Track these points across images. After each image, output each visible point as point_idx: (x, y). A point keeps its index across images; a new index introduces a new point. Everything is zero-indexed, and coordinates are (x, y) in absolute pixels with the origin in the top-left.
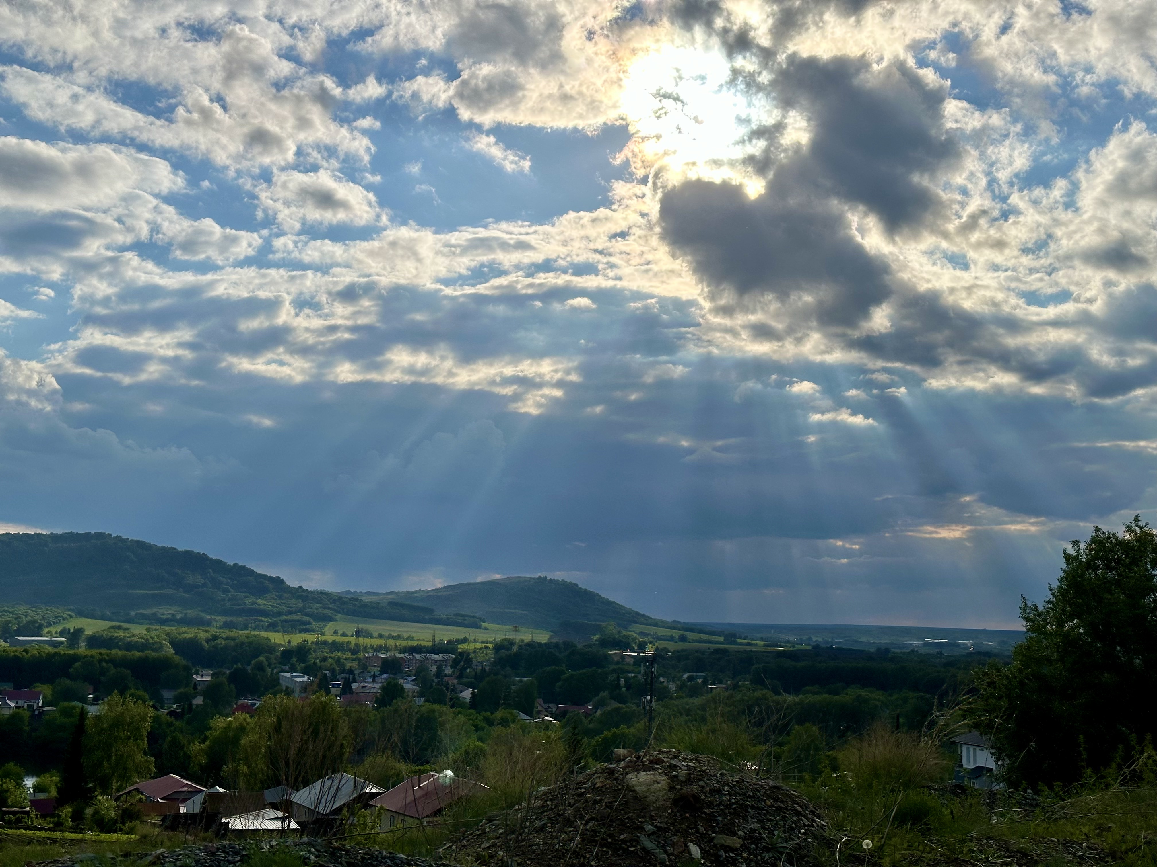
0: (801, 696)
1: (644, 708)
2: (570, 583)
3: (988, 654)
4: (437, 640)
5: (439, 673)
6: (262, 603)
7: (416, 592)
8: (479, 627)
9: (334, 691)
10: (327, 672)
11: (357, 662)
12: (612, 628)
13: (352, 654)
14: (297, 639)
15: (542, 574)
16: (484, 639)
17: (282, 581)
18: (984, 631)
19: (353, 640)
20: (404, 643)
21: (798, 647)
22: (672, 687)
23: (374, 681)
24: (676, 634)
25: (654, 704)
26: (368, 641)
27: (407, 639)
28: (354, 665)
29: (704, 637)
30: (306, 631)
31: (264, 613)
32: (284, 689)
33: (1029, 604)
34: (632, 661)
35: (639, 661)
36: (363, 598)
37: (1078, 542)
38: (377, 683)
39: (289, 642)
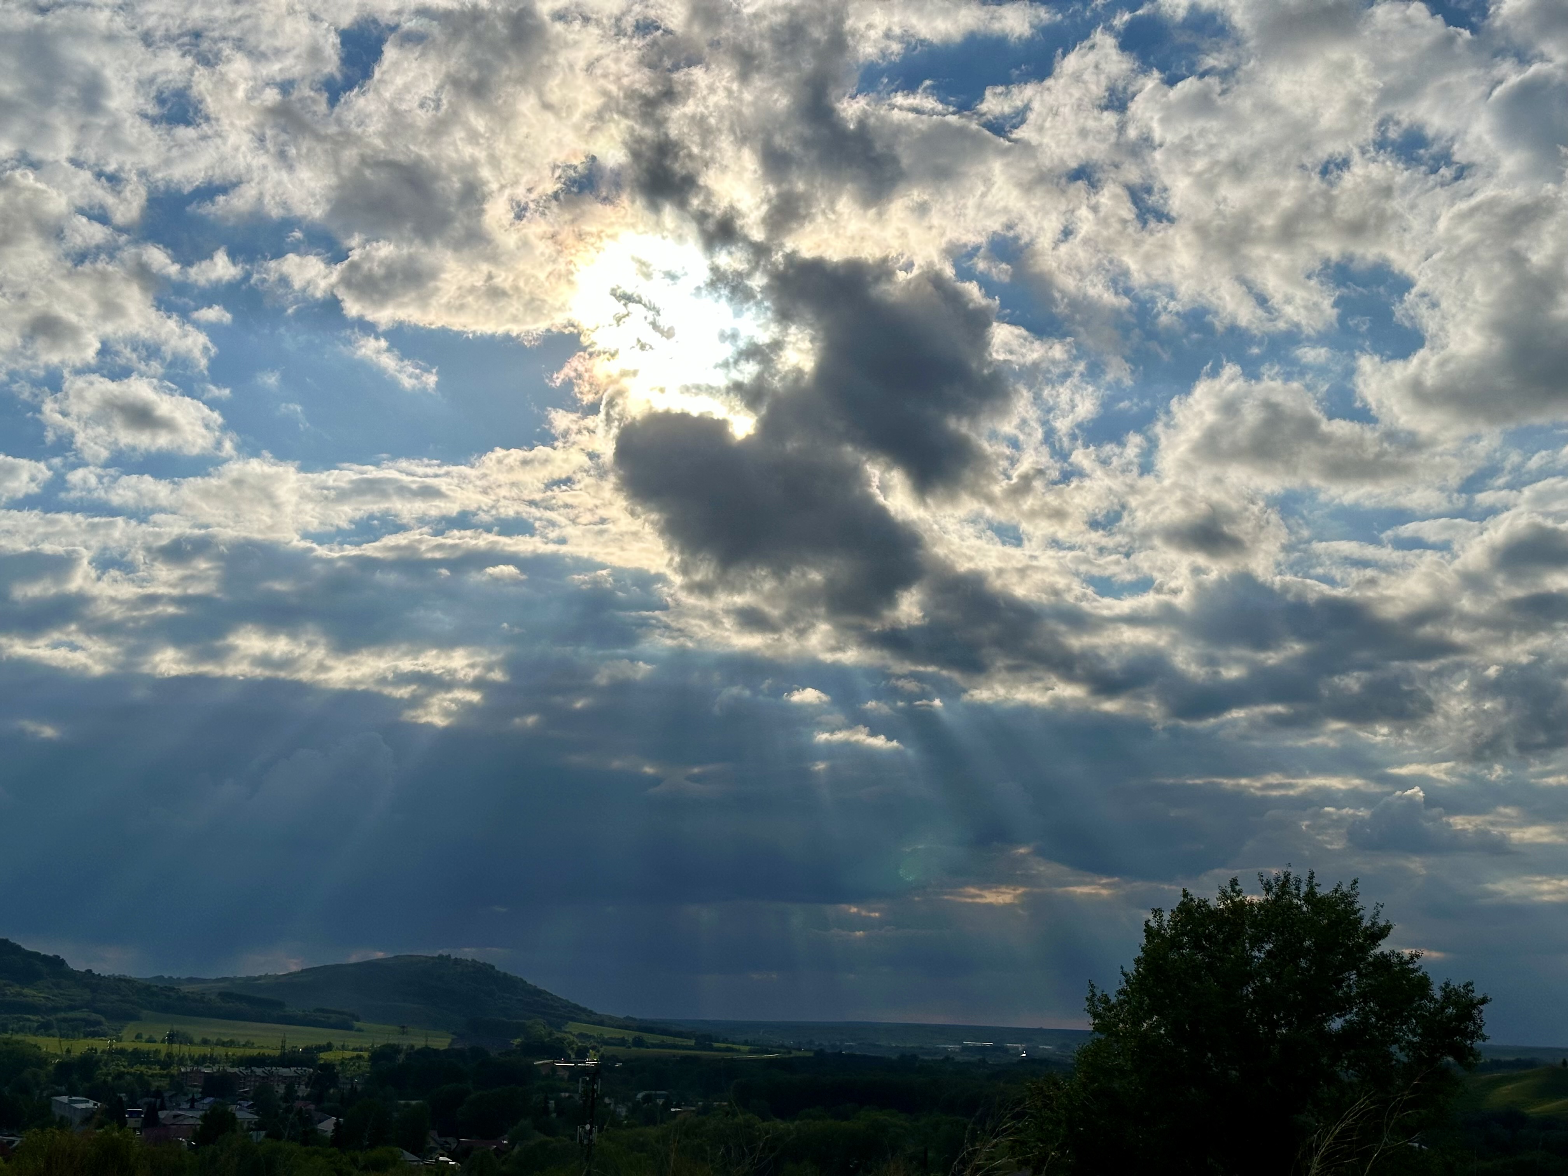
0: (797, 1122)
1: (581, 1141)
2: (484, 964)
3: (1044, 1062)
4: (288, 1047)
5: (290, 1096)
6: (32, 994)
7: (260, 978)
8: (350, 1028)
9: (132, 1122)
10: (123, 1095)
11: (168, 1080)
12: (540, 1028)
13: (161, 1069)
14: (80, 1046)
15: (444, 952)
16: (357, 1046)
17: (63, 962)
18: (1041, 1031)
19: (163, 1048)
20: (240, 1052)
21: (795, 1053)
22: (623, 1111)
23: (192, 1107)
24: (629, 1036)
25: (595, 1135)
26: (185, 1049)
27: (244, 1046)
28: (164, 1083)
29: (669, 1040)
30: (94, 1035)
31: (33, 1009)
32: (58, 1119)
33: (1099, 994)
34: (566, 1075)
35: (576, 1074)
36: (182, 988)
37: (1160, 910)
38: (198, 1110)
39: (68, 1051)
